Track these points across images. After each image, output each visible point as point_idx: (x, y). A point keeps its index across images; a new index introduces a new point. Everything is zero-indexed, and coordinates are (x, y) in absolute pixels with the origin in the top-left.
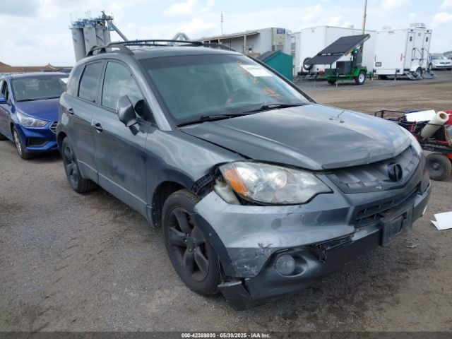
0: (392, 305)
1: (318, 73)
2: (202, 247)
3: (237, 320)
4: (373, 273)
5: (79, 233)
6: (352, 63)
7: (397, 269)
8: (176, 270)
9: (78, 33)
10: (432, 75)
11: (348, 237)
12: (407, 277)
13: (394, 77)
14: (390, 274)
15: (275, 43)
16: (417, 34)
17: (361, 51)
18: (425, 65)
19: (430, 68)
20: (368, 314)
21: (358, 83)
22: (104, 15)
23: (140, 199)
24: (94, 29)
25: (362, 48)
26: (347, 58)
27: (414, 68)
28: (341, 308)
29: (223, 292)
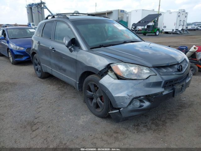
0: (177, 121)
1: (139, 30)
2: (101, 98)
3: (116, 127)
4: (168, 110)
5: (44, 95)
6: (153, 26)
7: (178, 108)
8: (89, 108)
9: (30, 9)
10: (188, 32)
11: (162, 93)
12: (182, 111)
13: (171, 33)
14: (175, 110)
15: (120, 17)
16: (182, 14)
17: (158, 21)
18: (185, 28)
19: (187, 29)
20: (167, 124)
21: (156, 35)
22: (41, 2)
23: (73, 79)
24: (37, 8)
25: (158, 19)
26: (151, 24)
27: (180, 29)
28: (157, 123)
29: (111, 115)
